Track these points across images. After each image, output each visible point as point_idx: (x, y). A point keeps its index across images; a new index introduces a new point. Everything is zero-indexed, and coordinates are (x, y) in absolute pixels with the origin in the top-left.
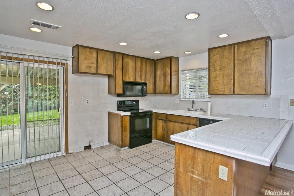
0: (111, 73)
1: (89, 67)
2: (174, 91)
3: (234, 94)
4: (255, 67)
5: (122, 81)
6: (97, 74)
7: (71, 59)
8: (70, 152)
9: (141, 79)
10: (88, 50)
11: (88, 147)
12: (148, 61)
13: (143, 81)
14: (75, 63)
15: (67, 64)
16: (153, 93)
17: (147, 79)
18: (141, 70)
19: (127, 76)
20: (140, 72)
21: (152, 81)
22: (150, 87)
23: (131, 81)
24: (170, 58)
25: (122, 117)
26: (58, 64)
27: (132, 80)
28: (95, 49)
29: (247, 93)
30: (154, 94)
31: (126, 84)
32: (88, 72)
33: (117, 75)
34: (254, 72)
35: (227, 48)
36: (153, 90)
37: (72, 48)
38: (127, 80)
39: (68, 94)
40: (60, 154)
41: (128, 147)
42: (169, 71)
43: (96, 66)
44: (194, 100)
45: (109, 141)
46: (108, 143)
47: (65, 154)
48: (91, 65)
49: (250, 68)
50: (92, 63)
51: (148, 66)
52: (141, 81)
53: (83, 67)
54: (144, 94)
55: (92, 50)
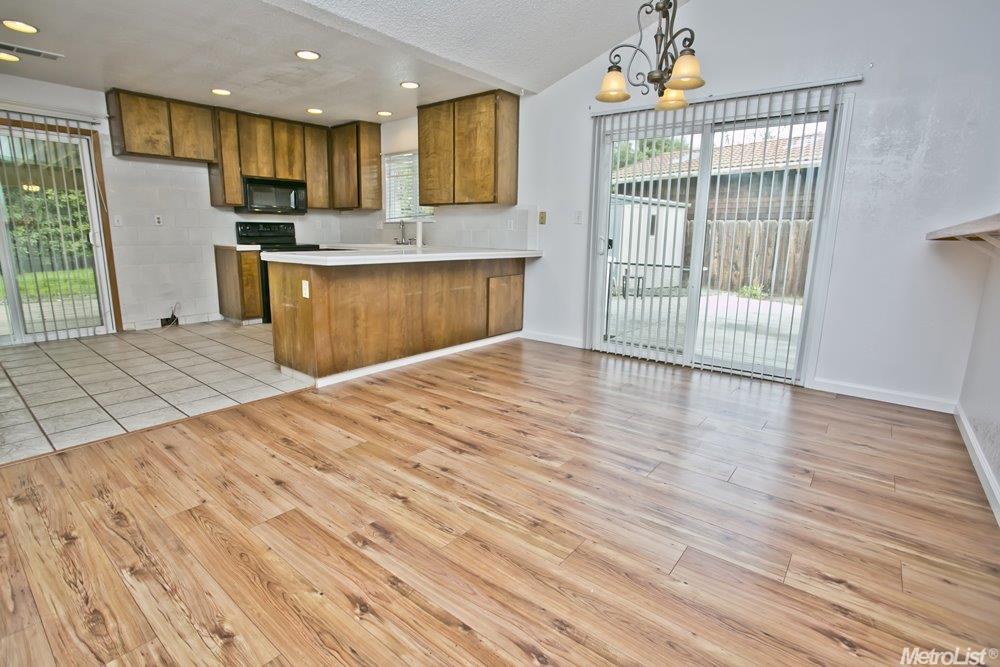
0: (210, 155)
1: (152, 142)
2: (366, 202)
3: (454, 203)
4: (481, 149)
5: (239, 176)
6: (172, 158)
7: (106, 122)
8: (124, 328)
9: (291, 173)
10: (143, 102)
11: (170, 322)
12: (307, 129)
13: (297, 177)
14: (116, 132)
15: (95, 132)
16: (326, 206)
17: (308, 174)
18: (291, 152)
19: (253, 165)
20: (286, 157)
21: (323, 177)
22: (317, 192)
23: (265, 175)
24: (356, 125)
25: (239, 253)
26: (74, 132)
27: (265, 173)
28: (161, 99)
29: (472, 201)
30: (330, 208)
31: (252, 183)
32: (150, 152)
33: (224, 162)
34: (479, 159)
35: (444, 107)
36: (327, 200)
37: (103, 95)
38: (253, 173)
39: (108, 201)
40: (101, 331)
41: (261, 320)
42: (355, 155)
43: (168, 139)
44: (404, 220)
45: (222, 311)
46: (219, 317)
47: (115, 331)
48: (155, 137)
49: (475, 150)
50: (158, 133)
51: (308, 143)
52: (290, 178)
53: (136, 142)
54: (302, 209)
55: (153, 103)
